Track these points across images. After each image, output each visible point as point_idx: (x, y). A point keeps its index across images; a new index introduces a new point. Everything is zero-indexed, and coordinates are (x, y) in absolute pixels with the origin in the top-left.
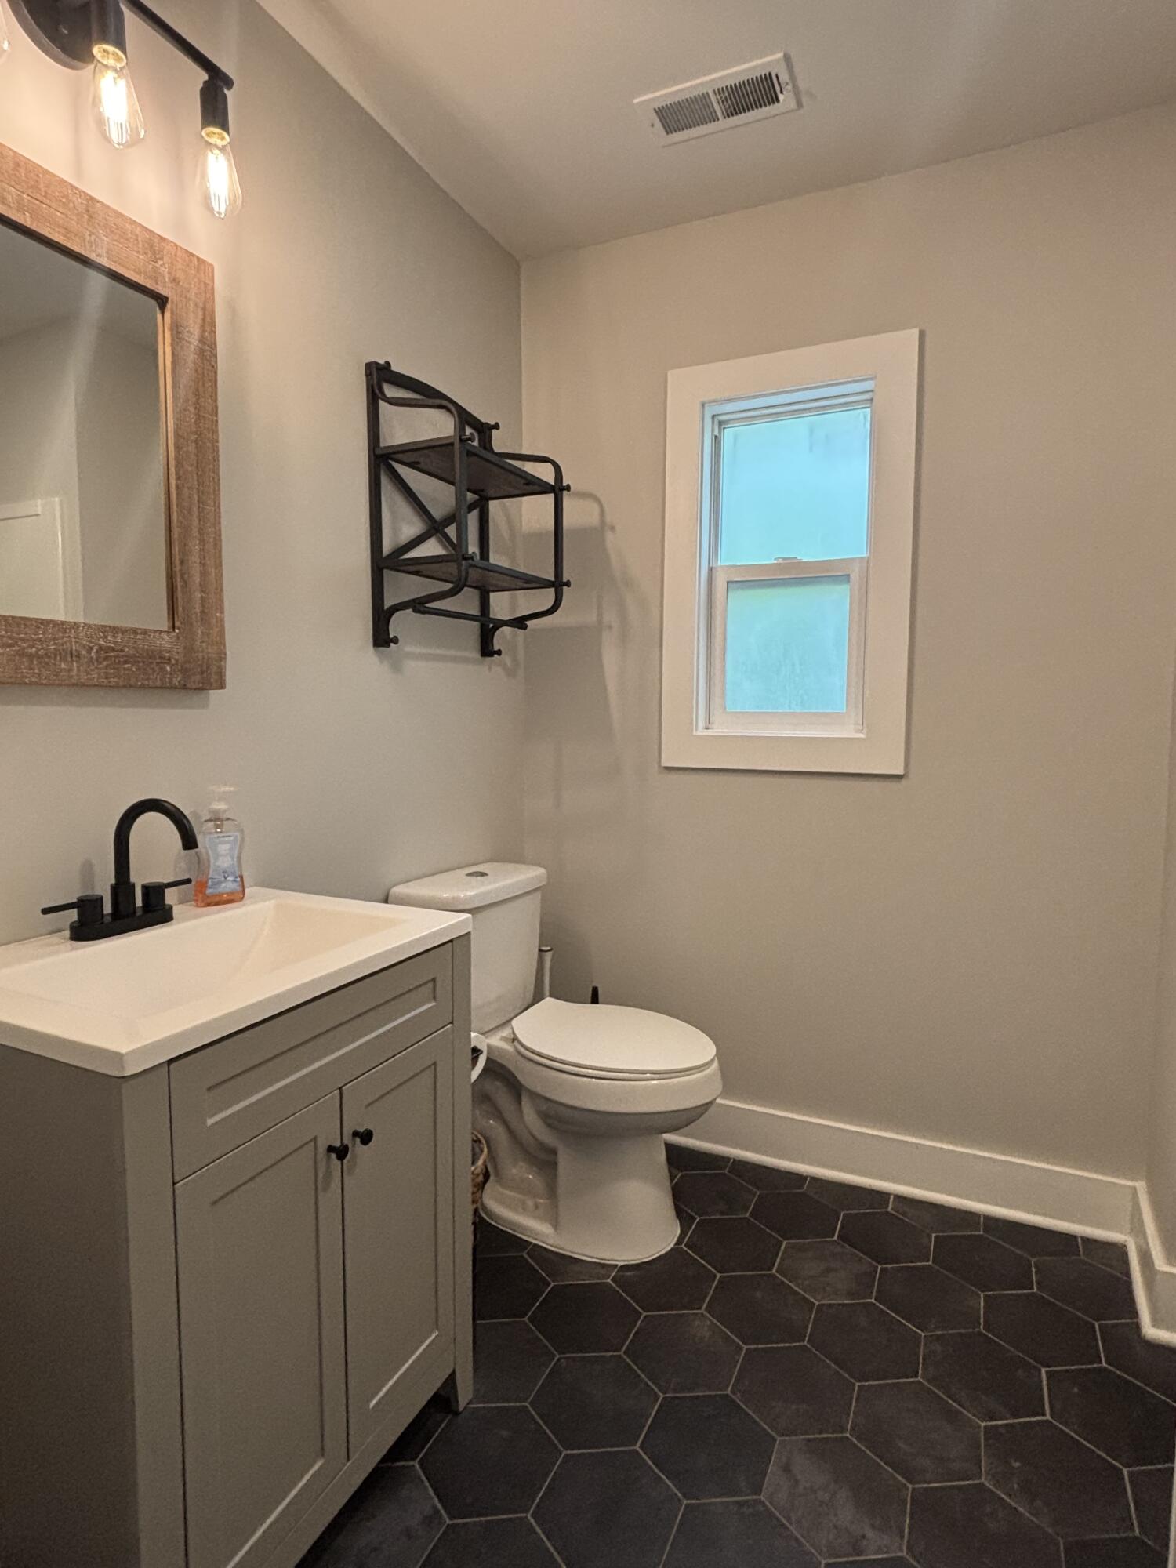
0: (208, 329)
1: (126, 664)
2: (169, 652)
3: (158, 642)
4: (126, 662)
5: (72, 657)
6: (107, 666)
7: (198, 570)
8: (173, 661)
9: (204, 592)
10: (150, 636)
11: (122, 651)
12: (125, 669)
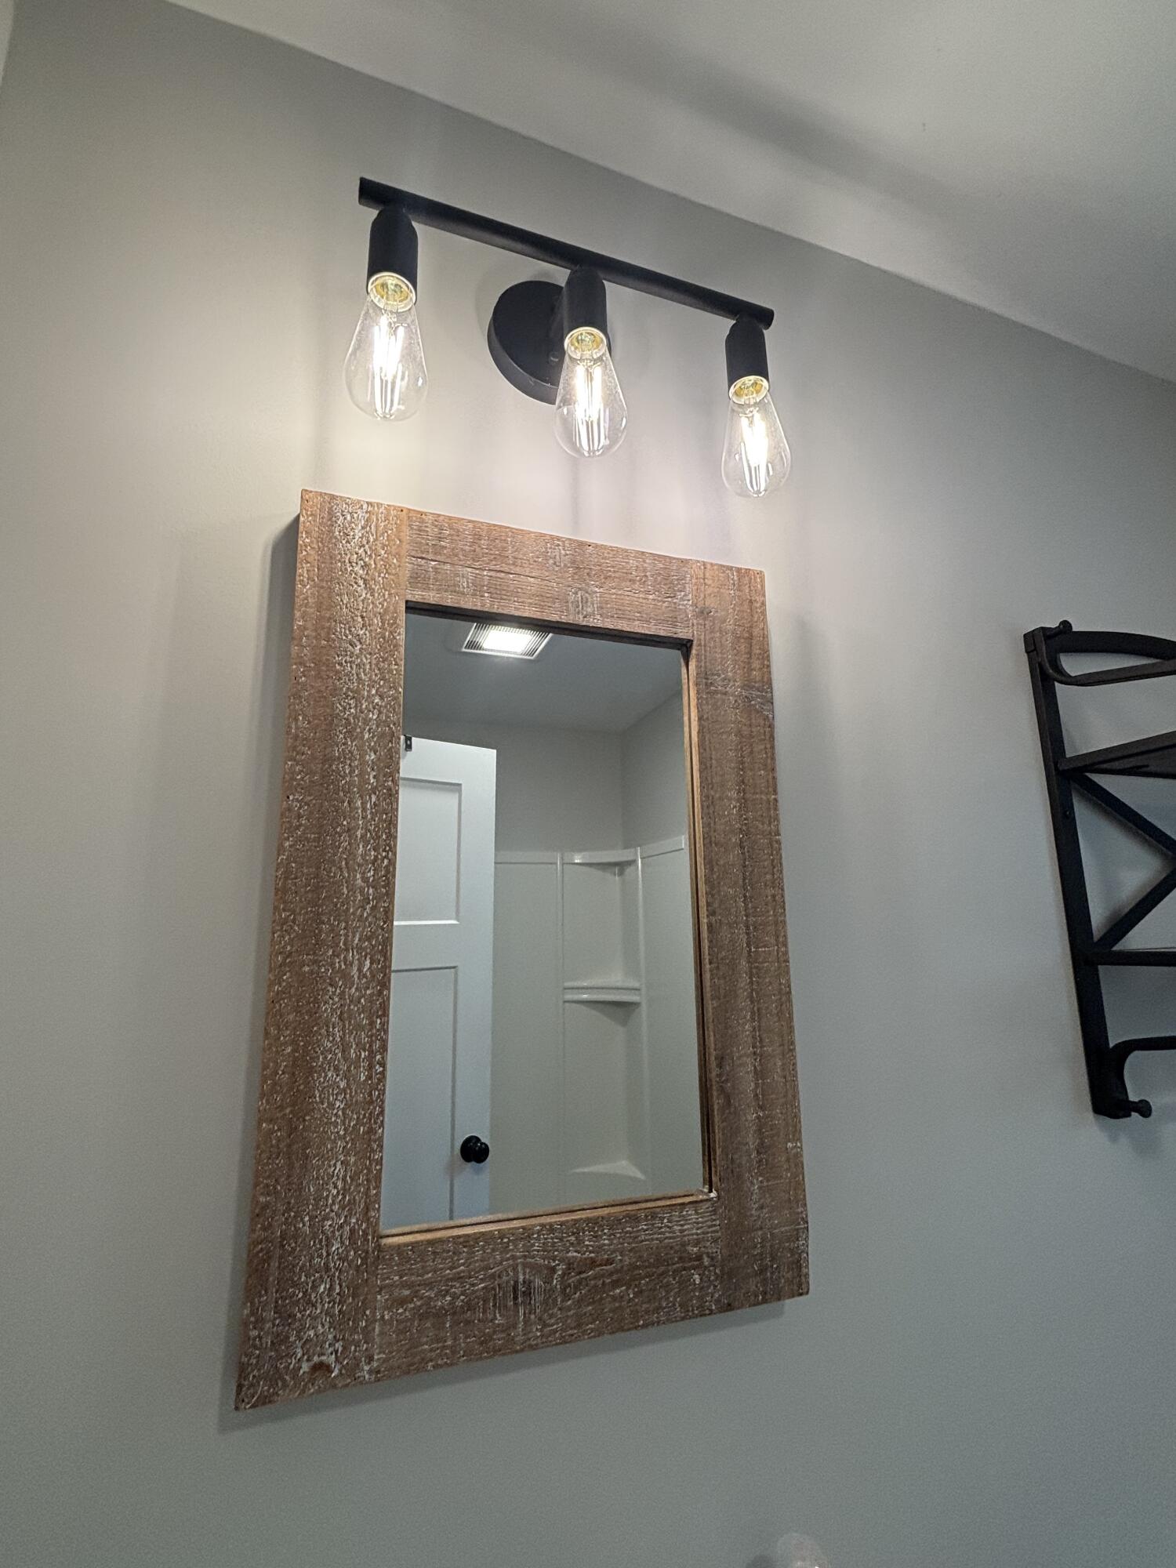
0: (756, 664)
1: (618, 1287)
2: (697, 1243)
3: (677, 1228)
4: (616, 1284)
5: (515, 1298)
6: (580, 1301)
7: (750, 1068)
8: (706, 1261)
9: (761, 1108)
10: (662, 1219)
11: (609, 1262)
12: (614, 1299)
